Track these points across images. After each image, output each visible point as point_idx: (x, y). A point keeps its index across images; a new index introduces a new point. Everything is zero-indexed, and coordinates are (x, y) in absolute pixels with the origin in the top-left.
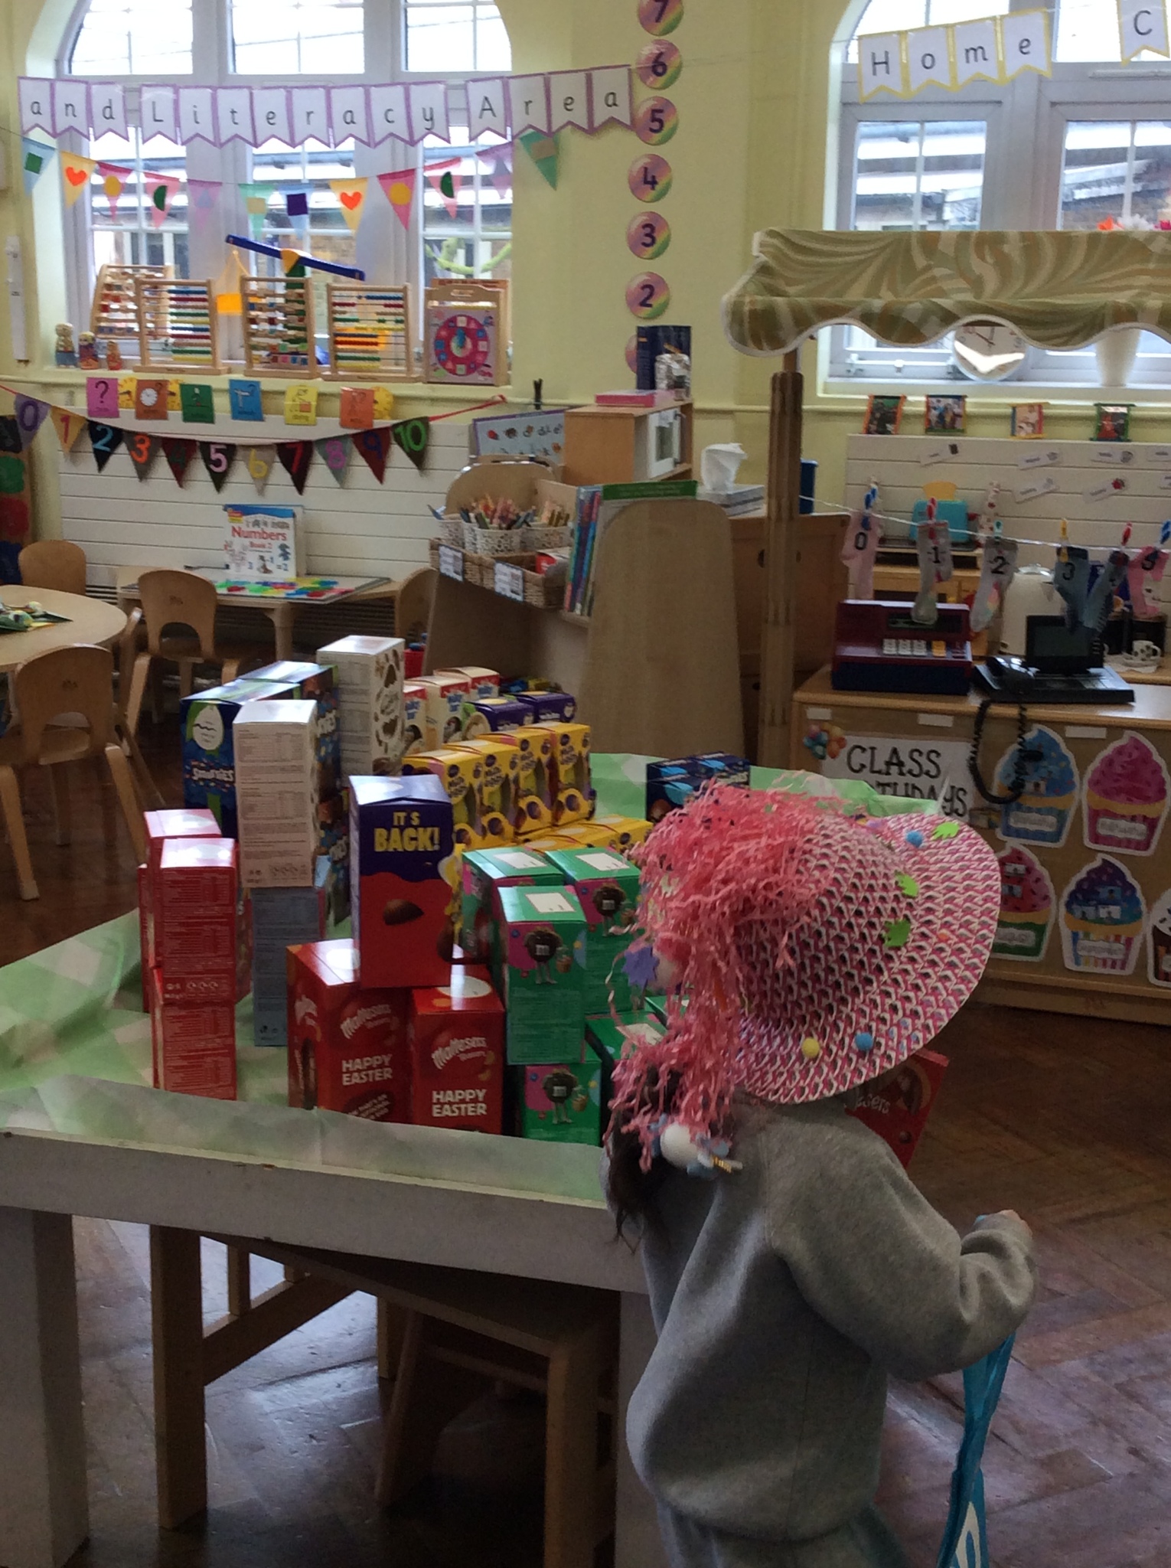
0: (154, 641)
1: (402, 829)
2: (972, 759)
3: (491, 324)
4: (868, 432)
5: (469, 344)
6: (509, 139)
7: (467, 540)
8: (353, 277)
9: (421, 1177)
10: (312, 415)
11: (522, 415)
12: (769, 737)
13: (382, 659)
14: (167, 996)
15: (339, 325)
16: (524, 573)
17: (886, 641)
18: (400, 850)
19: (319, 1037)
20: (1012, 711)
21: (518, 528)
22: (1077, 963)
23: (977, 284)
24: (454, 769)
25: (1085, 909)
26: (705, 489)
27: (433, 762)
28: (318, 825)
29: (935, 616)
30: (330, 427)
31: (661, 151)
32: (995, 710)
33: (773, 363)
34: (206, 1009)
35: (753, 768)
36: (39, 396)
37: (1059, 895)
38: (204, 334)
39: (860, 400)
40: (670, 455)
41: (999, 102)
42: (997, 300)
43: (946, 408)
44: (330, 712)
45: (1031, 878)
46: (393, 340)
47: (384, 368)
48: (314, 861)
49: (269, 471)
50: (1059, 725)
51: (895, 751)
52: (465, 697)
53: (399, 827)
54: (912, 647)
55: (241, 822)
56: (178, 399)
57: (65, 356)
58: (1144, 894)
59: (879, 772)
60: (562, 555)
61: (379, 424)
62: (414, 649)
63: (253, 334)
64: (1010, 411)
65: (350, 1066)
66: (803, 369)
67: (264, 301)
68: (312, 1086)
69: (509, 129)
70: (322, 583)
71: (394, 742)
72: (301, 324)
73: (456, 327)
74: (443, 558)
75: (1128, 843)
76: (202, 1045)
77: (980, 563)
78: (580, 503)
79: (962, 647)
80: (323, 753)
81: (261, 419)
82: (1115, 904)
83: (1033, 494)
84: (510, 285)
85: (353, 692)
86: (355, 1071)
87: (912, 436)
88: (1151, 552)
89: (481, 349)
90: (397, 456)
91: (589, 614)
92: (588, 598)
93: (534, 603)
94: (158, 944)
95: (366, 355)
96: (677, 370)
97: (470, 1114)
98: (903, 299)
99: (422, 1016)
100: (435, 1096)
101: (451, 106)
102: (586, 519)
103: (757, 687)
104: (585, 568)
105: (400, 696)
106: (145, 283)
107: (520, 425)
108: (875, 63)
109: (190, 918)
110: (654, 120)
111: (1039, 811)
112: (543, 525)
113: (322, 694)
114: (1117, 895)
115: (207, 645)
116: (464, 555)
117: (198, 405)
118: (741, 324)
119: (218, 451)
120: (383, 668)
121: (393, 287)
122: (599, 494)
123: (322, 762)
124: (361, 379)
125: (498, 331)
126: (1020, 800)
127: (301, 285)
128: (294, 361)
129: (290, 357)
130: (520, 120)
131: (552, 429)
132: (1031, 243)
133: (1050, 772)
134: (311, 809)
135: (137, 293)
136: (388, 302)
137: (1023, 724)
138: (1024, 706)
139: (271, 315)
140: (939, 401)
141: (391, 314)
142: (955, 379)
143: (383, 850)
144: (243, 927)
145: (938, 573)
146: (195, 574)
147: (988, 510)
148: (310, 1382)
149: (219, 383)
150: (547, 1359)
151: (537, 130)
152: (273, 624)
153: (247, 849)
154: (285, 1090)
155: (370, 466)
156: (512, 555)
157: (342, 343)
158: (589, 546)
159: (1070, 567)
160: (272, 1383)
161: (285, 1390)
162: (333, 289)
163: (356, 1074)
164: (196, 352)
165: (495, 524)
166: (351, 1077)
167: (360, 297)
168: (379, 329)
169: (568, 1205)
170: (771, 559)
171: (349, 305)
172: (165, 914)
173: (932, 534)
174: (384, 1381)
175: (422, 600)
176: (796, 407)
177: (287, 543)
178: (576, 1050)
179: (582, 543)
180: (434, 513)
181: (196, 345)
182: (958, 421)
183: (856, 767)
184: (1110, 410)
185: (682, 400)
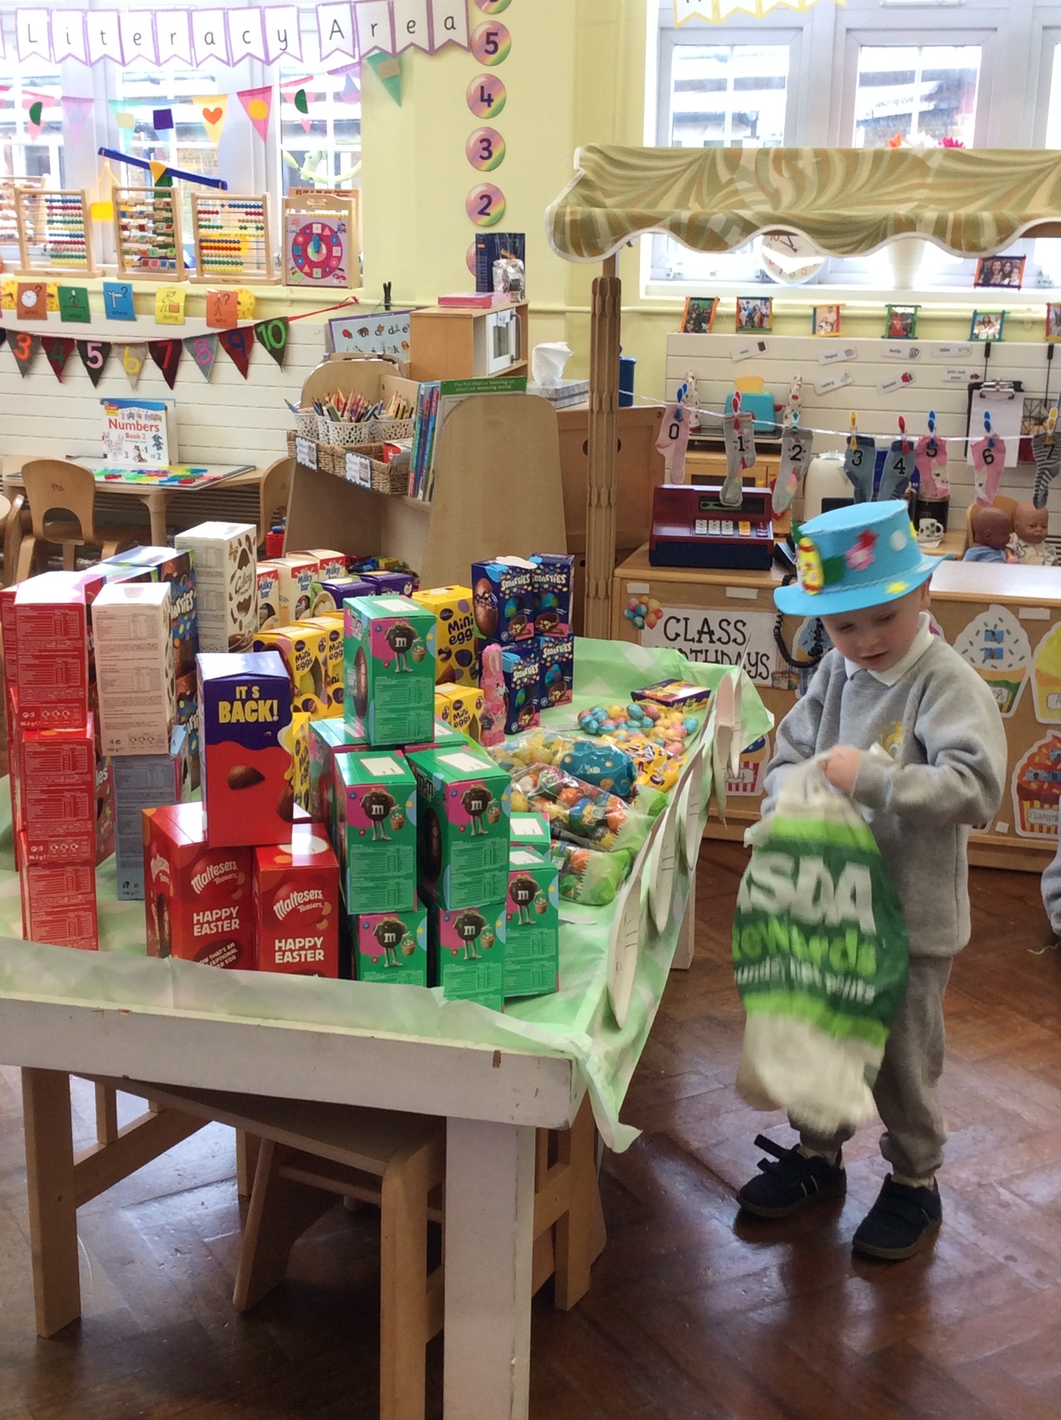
0: (38, 526)
1: (244, 702)
2: (777, 628)
3: (344, 231)
4: (686, 330)
5: (324, 250)
6: (357, 59)
7: (320, 432)
8: (217, 187)
9: (264, 1018)
10: (180, 315)
11: (373, 315)
12: (594, 611)
13: (236, 544)
14: (32, 857)
15: (203, 231)
16: (371, 463)
17: (697, 521)
18: (242, 721)
19: (172, 894)
21: (368, 420)
23: (775, 197)
24: (300, 645)
26: (536, 383)
27: (281, 637)
28: (174, 698)
29: (741, 500)
30: (197, 326)
31: (495, 71)
33: (594, 268)
34: (69, 869)
35: (576, 638)
38: (79, 240)
39: (678, 302)
40: (507, 352)
41: (801, 29)
42: (792, 212)
43: (754, 309)
44: (188, 592)
46: (254, 245)
47: (244, 271)
48: (170, 731)
49: (142, 366)
51: (706, 621)
52: (315, 578)
53: (241, 699)
54: (721, 527)
55: (101, 696)
56: (56, 300)
59: (693, 640)
60: (406, 445)
61: (242, 323)
62: (275, 532)
63: (125, 240)
64: (811, 312)
65: (200, 918)
66: (621, 274)
67: (134, 209)
68: (167, 937)
69: (357, 49)
70: (194, 471)
71: (248, 619)
72: (169, 231)
73: (311, 233)
74: (300, 449)
76: (66, 901)
78: (421, 398)
79: (765, 527)
80: (181, 630)
81: (134, 319)
83: (832, 387)
84: (360, 194)
85: (209, 574)
86: (206, 923)
87: (724, 335)
88: (927, 441)
89: (335, 254)
90: (260, 353)
91: (430, 500)
92: (429, 486)
93: (381, 490)
94: (24, 810)
95: (230, 260)
96: (513, 274)
97: (309, 959)
98: (708, 210)
99: (263, 872)
100: (277, 944)
101: (302, 28)
102: (426, 413)
103: (583, 564)
104: (426, 458)
105: (253, 578)
106: (21, 193)
107: (371, 324)
109: (51, 786)
112: (390, 418)
113: (179, 577)
115: (88, 529)
116: (318, 445)
117: (75, 306)
118: (563, 232)
119: (94, 349)
120: (237, 552)
121: (253, 196)
122: (439, 389)
123: (182, 641)
124: (225, 281)
125: (350, 239)
127: (170, 196)
128: (163, 264)
129: (159, 262)
130: (366, 44)
132: (822, 159)
134: (166, 683)
135: (18, 201)
136: (249, 210)
139: (143, 222)
140: (748, 303)
141: (252, 221)
142: (763, 282)
143: (226, 721)
144: (108, 792)
145: (743, 461)
146: (74, 462)
147: (792, 401)
148: (176, 1201)
149: (94, 285)
150: (382, 1178)
151: (383, 52)
152: (148, 509)
153: (106, 721)
154: (143, 940)
155: (235, 362)
156: (362, 445)
157: (207, 248)
158: (429, 438)
159: (859, 455)
160: (142, 1203)
161: (155, 1207)
162: (198, 198)
163: (206, 925)
164: (72, 257)
165: (345, 418)
166: (201, 928)
167: (223, 206)
168: (241, 235)
169: (397, 1041)
170: (594, 448)
171: (212, 213)
172: (29, 782)
173: (737, 425)
174: (244, 1199)
175: (284, 486)
176: (614, 309)
177: (159, 434)
178: (409, 898)
179: (423, 435)
180: (291, 407)
181: (72, 250)
183: (672, 637)
184: (899, 310)
185: (518, 301)
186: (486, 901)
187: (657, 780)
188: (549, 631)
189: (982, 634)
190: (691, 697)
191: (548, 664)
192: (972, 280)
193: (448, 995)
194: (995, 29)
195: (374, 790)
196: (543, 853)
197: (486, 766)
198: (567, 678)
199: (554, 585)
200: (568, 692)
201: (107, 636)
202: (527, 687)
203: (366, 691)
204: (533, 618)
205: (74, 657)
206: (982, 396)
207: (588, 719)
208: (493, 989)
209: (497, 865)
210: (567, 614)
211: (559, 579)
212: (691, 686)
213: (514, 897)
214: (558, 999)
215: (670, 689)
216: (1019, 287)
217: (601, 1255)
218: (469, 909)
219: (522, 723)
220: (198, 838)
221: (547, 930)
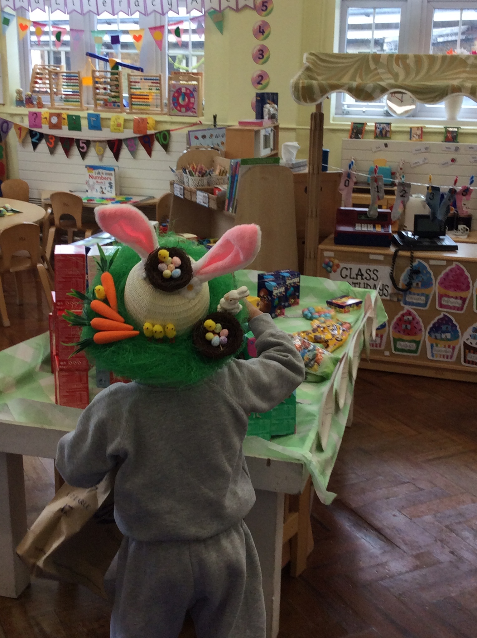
0: (57, 221)
2: (391, 273)
3: (196, 91)
4: (351, 138)
5: (187, 99)
6: (203, 13)
7: (185, 181)
8: (139, 71)
10: (122, 128)
11: (209, 129)
12: (308, 264)
14: (60, 367)
15: (133, 91)
16: (208, 195)
17: (357, 225)
20: (408, 254)
21: (207, 176)
22: (433, 356)
23: (396, 76)
25: (436, 334)
26: (283, 161)
29: (377, 214)
30: (129, 133)
31: (267, 19)
32: (401, 253)
33: (312, 108)
34: (77, 372)
35: (302, 276)
36: (9, 119)
37: (426, 329)
38: (77, 94)
39: (348, 125)
40: (269, 147)
41: (407, 1)
42: (403, 83)
43: (383, 128)
45: (415, 322)
46: (155, 97)
47: (151, 109)
49: (104, 152)
50: (427, 259)
51: (360, 270)
54: (367, 227)
56: (66, 121)
57: (20, 102)
58: (460, 328)
60: (224, 188)
61: (149, 132)
62: (164, 226)
63: (98, 94)
64: (409, 130)
66: (324, 111)
67: (102, 80)
69: (204, 8)
70: (126, 199)
72: (117, 90)
73: (181, 92)
74: (175, 188)
75: (454, 308)
76: (75, 386)
77: (396, 193)
78: (231, 166)
79: (388, 227)
81: (101, 130)
82: (448, 332)
83: (418, 164)
84: (204, 75)
87: (369, 140)
88: (466, 188)
89: (191, 101)
90: (157, 146)
91: (235, 212)
92: (235, 206)
93: (213, 208)
94: (57, 346)
95: (144, 103)
96: (272, 111)
98: (365, 82)
102: (234, 173)
103: (304, 243)
104: (233, 193)
106: (51, 72)
107: (207, 134)
109: (69, 335)
111: (418, 295)
112: (217, 175)
114: (450, 329)
115: (79, 223)
117: (74, 124)
118: (298, 91)
119: (83, 143)
121: (155, 74)
122: (240, 163)
124: (142, 113)
125: (198, 95)
126: (410, 290)
127: (117, 74)
128: (114, 105)
129: (112, 104)
130: (208, 5)
131: (221, 136)
132: (418, 59)
133: (423, 279)
135: (49, 75)
136: (153, 81)
137: (412, 259)
138: (413, 251)
139: (104, 86)
140: (380, 125)
141: (154, 86)
142: (387, 116)
145: (378, 197)
146: (74, 194)
147: (400, 171)
149: (83, 114)
151: (215, 10)
155: (146, 150)
156: (204, 187)
157: (134, 98)
158: (235, 184)
159: (432, 195)
162: (130, 75)
164: (73, 101)
165: (197, 175)
167: (141, 79)
168: (149, 93)
170: (310, 190)
171: (137, 82)
172: (59, 333)
175: (168, 206)
176: (321, 126)
177: (112, 182)
179: (232, 183)
180: (172, 170)
181: (73, 98)
182: (388, 133)
183: (344, 276)
184: (451, 129)
185: (274, 123)
187: (338, 339)
190: (353, 304)
191: (289, 287)
198: (297, 294)
200: (297, 300)
201: (93, 270)
202: (279, 298)
205: (80, 278)
207: (306, 312)
208: (266, 431)
212: (353, 298)
214: (295, 437)
215: (344, 300)
217: (311, 553)
219: (277, 314)
221: (290, 406)
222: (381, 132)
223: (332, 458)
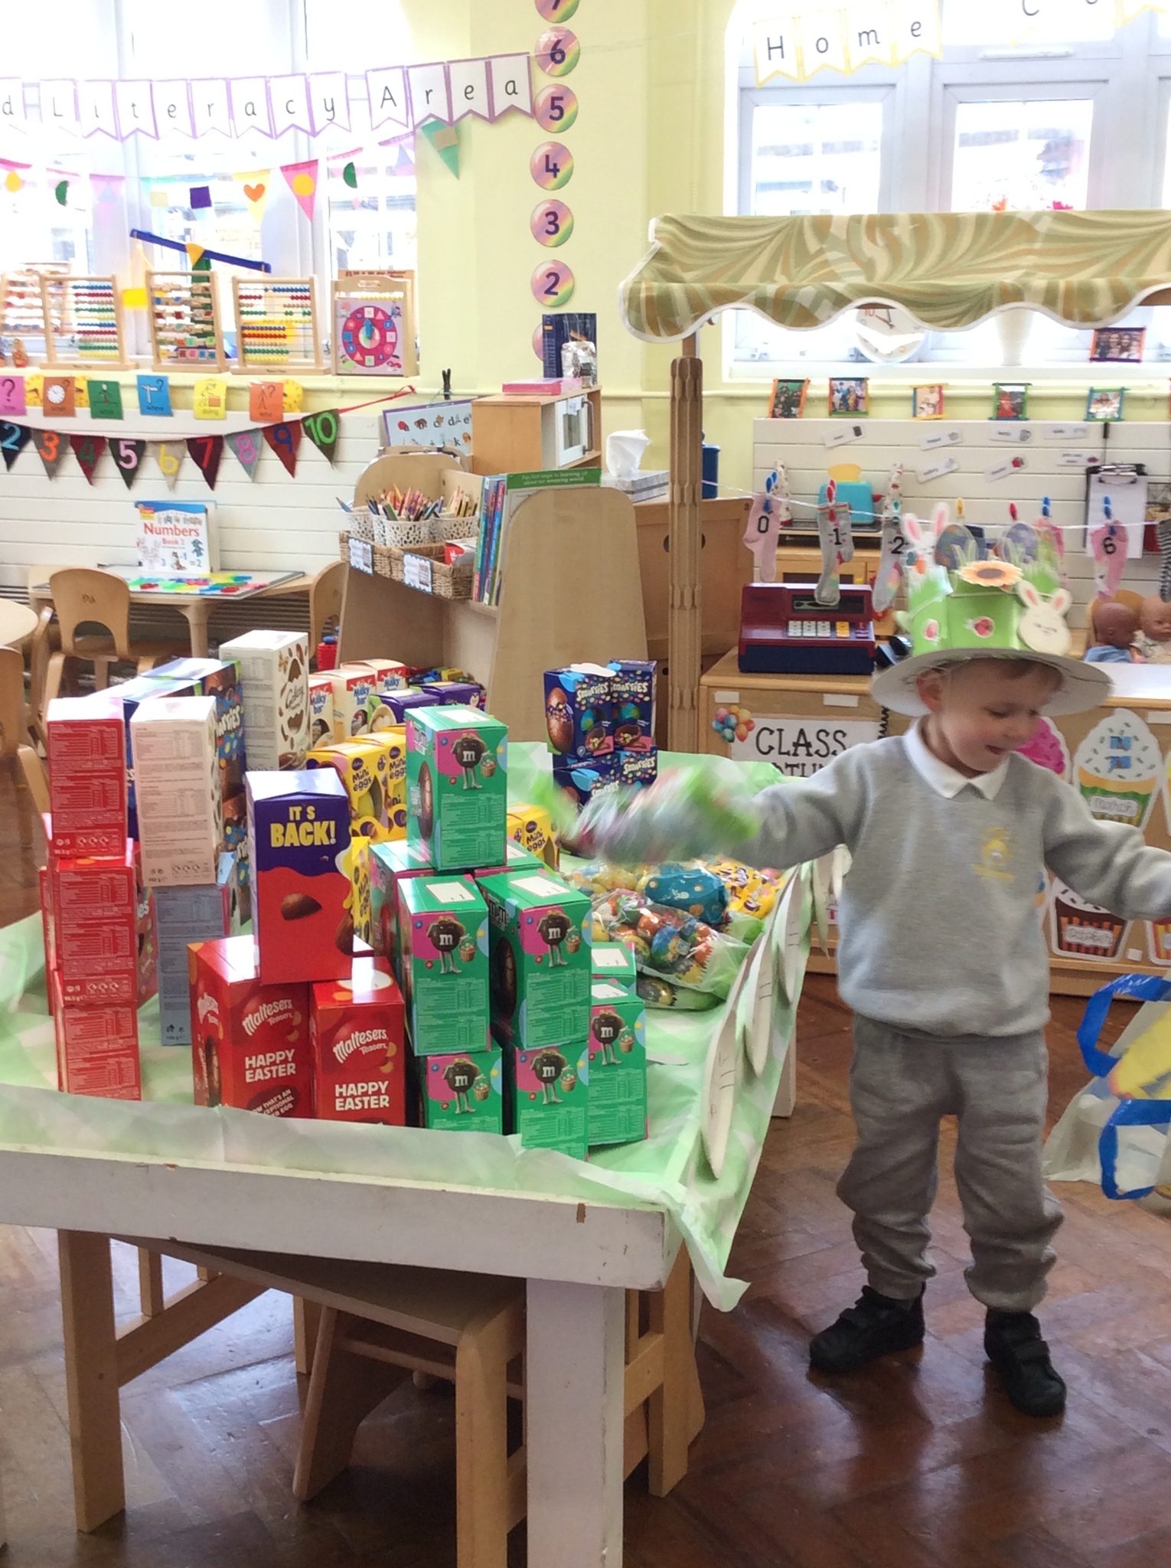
0: (67, 641)
1: (298, 824)
3: (399, 314)
4: (774, 416)
5: (377, 335)
6: (411, 129)
7: (376, 532)
8: (261, 269)
9: (321, 1171)
10: (221, 409)
11: (432, 405)
12: (678, 722)
13: (286, 654)
14: (68, 998)
15: (245, 317)
16: (432, 564)
17: (791, 623)
18: (297, 844)
19: (221, 1036)
21: (427, 518)
23: (869, 267)
24: (358, 763)
26: (610, 476)
27: (338, 754)
28: (221, 823)
29: (838, 598)
30: (239, 421)
31: (562, 139)
33: (672, 348)
34: (108, 1011)
35: (659, 752)
38: (109, 329)
39: (765, 385)
40: (578, 442)
41: (893, 86)
42: (887, 283)
43: (849, 391)
44: (234, 708)
46: (301, 332)
47: (290, 360)
48: (216, 859)
49: (180, 465)
51: (802, 732)
52: (372, 690)
53: (295, 821)
54: (816, 629)
55: (141, 821)
56: (85, 395)
59: (788, 753)
60: (470, 545)
61: (288, 417)
62: (327, 643)
63: (160, 329)
64: (910, 392)
65: (252, 1062)
66: (702, 354)
67: (170, 295)
68: (216, 1085)
69: (410, 117)
70: (237, 579)
71: (300, 736)
72: (208, 318)
73: (363, 318)
74: (352, 551)
76: (105, 1046)
77: (884, 544)
78: (485, 493)
79: (866, 627)
80: (227, 749)
81: (171, 414)
83: (934, 474)
84: (416, 275)
85: (257, 687)
86: (259, 1067)
87: (816, 420)
89: (389, 340)
90: (308, 449)
91: (497, 604)
92: (496, 589)
93: (443, 594)
94: (58, 947)
95: (274, 348)
96: (583, 358)
97: (373, 1106)
98: (795, 283)
99: (321, 1010)
100: (338, 1090)
101: (350, 97)
102: (491, 509)
103: (665, 672)
104: (492, 557)
105: (305, 691)
106: (47, 279)
107: (430, 416)
108: (770, 48)
109: (88, 919)
110: (553, 107)
112: (451, 516)
113: (224, 691)
115: (122, 643)
116: (373, 547)
117: (106, 402)
118: (638, 310)
119: (127, 447)
120: (287, 662)
121: (299, 278)
122: (505, 483)
123: (229, 761)
124: (270, 372)
125: (405, 323)
127: (208, 279)
128: (202, 355)
129: (197, 351)
130: (421, 111)
132: (920, 225)
134: (212, 806)
135: (43, 288)
136: (294, 294)
139: (177, 309)
140: (841, 384)
142: (858, 361)
143: (279, 845)
144: (149, 926)
145: (840, 555)
146: (107, 571)
147: (892, 491)
148: (228, 1380)
149: (127, 378)
150: (456, 1348)
151: (439, 120)
152: (187, 622)
153: (148, 848)
154: (191, 1090)
155: (282, 459)
156: (422, 545)
157: (250, 336)
158: (495, 536)
160: (191, 1383)
161: (204, 1389)
162: (239, 282)
163: (259, 1071)
164: (103, 348)
165: (403, 516)
166: (254, 1073)
167: (266, 290)
168: (287, 322)
169: (471, 1195)
170: (676, 544)
171: (255, 297)
172: (64, 915)
173: (832, 516)
174: (303, 1377)
175: (337, 593)
176: (695, 393)
177: (199, 539)
178: (482, 1037)
179: (488, 533)
180: (344, 507)
181: (102, 341)
182: (861, 403)
183: (766, 750)
184: (1007, 389)
185: (589, 387)
186: (566, 1039)
187: (752, 906)
188: (630, 745)
189: (1107, 742)
191: (630, 781)
192: (1088, 354)
193: (527, 1143)
194: (1106, 81)
195: (441, 918)
196: (628, 986)
197: (563, 890)
199: (635, 694)
201: (146, 756)
203: (432, 811)
204: (612, 731)
205: (111, 778)
206: (1101, 481)
208: (574, 1136)
209: (579, 999)
210: (649, 726)
211: (640, 687)
213: (597, 1034)
214: (647, 1148)
216: (1137, 361)
217: (699, 1434)
218: (547, 1048)
220: (249, 973)
221: (633, 1071)
222: (844, 399)
223: (738, 1195)
